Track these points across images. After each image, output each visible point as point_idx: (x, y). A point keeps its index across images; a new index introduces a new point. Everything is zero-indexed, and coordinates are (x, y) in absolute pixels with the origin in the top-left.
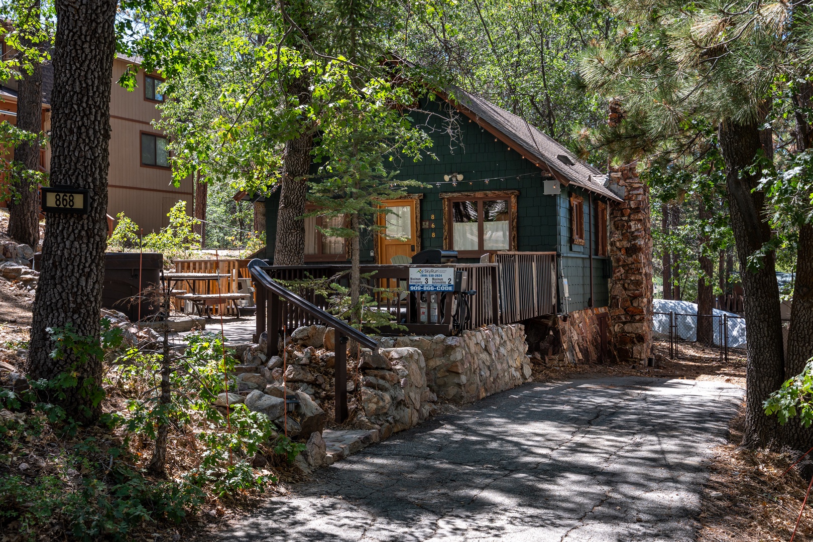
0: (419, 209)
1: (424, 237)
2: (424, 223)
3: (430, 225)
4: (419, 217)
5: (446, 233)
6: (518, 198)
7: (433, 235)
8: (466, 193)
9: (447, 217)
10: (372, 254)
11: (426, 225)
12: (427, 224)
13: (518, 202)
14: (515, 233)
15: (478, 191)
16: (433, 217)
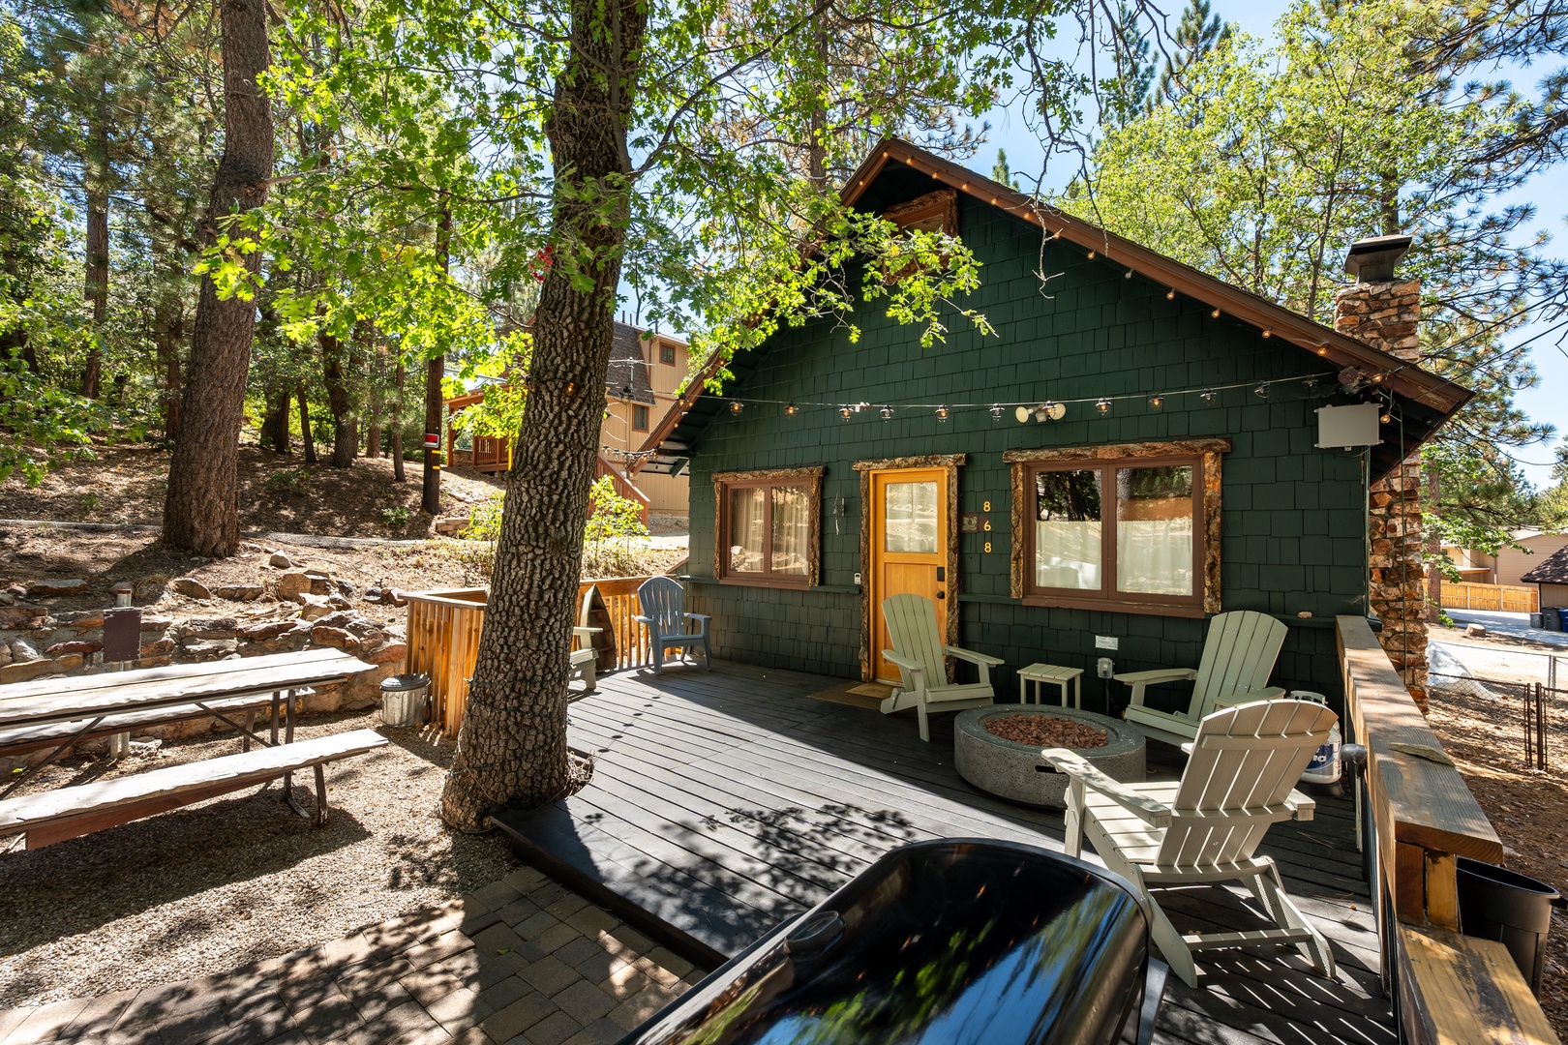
0: (955, 488)
1: (967, 550)
2: (966, 520)
3: (980, 525)
4: (955, 506)
5: (1018, 546)
6: (1224, 457)
7: (988, 547)
8: (1073, 451)
9: (1020, 507)
10: (857, 580)
11: (971, 524)
12: (974, 521)
13: (1224, 471)
14: (1217, 554)
15: (1104, 443)
16: (987, 506)
